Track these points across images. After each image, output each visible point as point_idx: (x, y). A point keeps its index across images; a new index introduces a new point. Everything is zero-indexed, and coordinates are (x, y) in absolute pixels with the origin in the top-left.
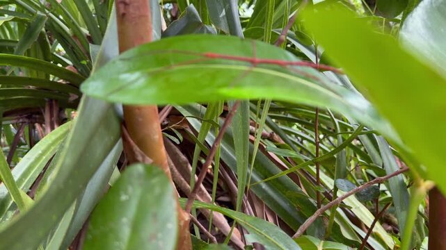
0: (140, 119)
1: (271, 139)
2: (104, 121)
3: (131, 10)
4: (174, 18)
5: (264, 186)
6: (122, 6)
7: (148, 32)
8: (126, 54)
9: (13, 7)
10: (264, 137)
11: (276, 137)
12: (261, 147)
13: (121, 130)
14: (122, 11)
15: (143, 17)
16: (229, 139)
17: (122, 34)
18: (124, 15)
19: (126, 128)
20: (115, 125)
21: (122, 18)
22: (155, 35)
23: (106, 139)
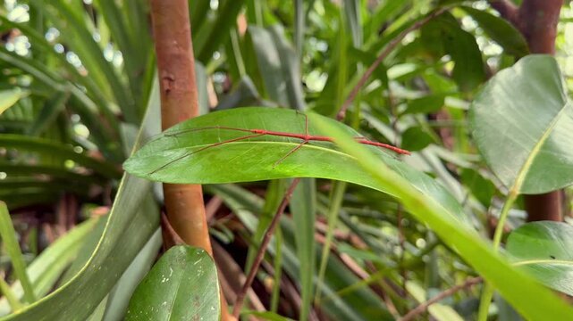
0: (183, 204)
1: (348, 241)
2: (142, 205)
3: (176, 86)
4: (226, 92)
5: (339, 302)
6: (166, 82)
7: (194, 109)
8: (170, 130)
9: (27, 80)
10: (338, 239)
11: (355, 239)
12: (333, 251)
13: (161, 217)
14: (166, 87)
15: (188, 94)
16: (289, 238)
17: (165, 112)
18: (168, 91)
19: (166, 215)
20: (154, 211)
21: (166, 94)
22: (201, 111)
23: (144, 226)
